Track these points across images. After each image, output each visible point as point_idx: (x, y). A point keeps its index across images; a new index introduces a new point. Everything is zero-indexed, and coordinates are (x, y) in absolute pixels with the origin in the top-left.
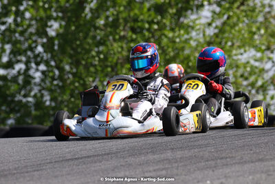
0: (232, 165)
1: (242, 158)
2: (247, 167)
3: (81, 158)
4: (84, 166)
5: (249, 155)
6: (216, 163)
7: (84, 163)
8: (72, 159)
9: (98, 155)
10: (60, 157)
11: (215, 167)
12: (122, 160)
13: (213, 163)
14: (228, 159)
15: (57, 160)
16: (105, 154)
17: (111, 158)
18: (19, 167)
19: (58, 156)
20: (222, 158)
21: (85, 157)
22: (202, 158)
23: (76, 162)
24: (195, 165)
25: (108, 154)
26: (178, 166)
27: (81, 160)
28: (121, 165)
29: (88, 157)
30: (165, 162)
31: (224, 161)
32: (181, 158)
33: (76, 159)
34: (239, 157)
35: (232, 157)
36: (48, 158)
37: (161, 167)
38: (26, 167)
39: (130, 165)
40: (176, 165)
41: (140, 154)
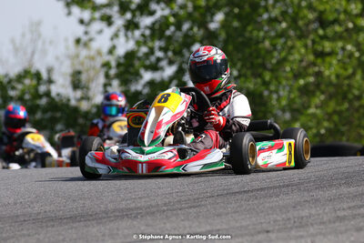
4: (256, 202)
7: (256, 198)
10: (224, 190)
12: (306, 193)
15: (220, 193)
18: (170, 202)
19: (221, 188)
23: (245, 196)
29: (262, 189)
33: (245, 192)
36: (209, 190)
38: (179, 201)
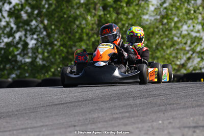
0: (177, 109)
1: (185, 104)
2: (189, 111)
3: (66, 103)
5: (190, 102)
6: (166, 108)
8: (59, 104)
9: (79, 101)
11: (165, 110)
13: (163, 108)
14: (175, 105)
16: (84, 101)
17: (88, 104)
20: (170, 104)
21: (69, 103)
22: (156, 104)
24: (150, 109)
25: (86, 100)
26: (138, 110)
27: (66, 105)
28: (95, 109)
30: (128, 106)
31: (171, 106)
32: (140, 104)
34: (183, 104)
35: (178, 103)
37: (126, 110)
39: (102, 109)
40: (137, 109)
41: (110, 101)
